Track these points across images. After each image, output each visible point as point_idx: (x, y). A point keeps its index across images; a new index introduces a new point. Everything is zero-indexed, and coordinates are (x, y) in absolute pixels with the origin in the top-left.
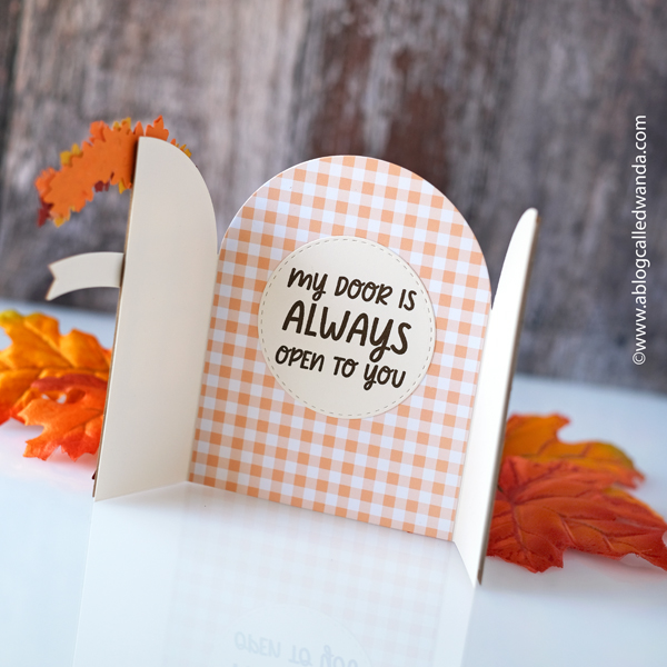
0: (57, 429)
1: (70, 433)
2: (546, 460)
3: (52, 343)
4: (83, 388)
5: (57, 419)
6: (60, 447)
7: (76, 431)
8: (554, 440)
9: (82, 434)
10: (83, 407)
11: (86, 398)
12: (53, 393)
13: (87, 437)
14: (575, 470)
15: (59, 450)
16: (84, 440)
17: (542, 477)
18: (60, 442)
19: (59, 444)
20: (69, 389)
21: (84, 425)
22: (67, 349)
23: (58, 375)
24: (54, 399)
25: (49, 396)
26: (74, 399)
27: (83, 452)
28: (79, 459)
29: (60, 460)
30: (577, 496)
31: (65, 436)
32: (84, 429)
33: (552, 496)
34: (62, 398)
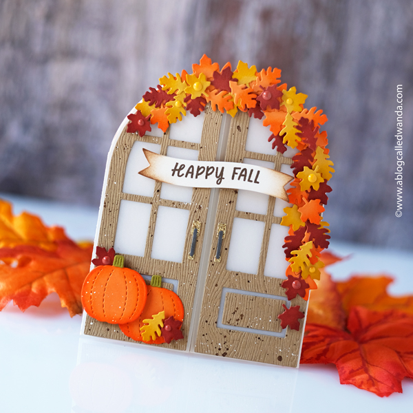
0: (10, 287)
1: (20, 290)
2: (381, 309)
3: (7, 222)
4: (31, 256)
5: (10, 279)
6: (12, 301)
7: (25, 288)
8: (384, 295)
9: (29, 291)
10: (30, 270)
11: (32, 264)
12: (8, 259)
13: (33, 293)
14: (404, 316)
15: (12, 303)
16: (31, 295)
17: (379, 322)
18: (12, 297)
19: (11, 298)
20: (19, 257)
21: (30, 283)
22: (19, 227)
23: (12, 246)
24: (8, 264)
25: (5, 262)
26: (23, 264)
27: (29, 305)
28: (27, 310)
29: (12, 310)
30: (407, 337)
31: (16, 293)
32: (31, 287)
33: (388, 337)
34: (15, 264)
